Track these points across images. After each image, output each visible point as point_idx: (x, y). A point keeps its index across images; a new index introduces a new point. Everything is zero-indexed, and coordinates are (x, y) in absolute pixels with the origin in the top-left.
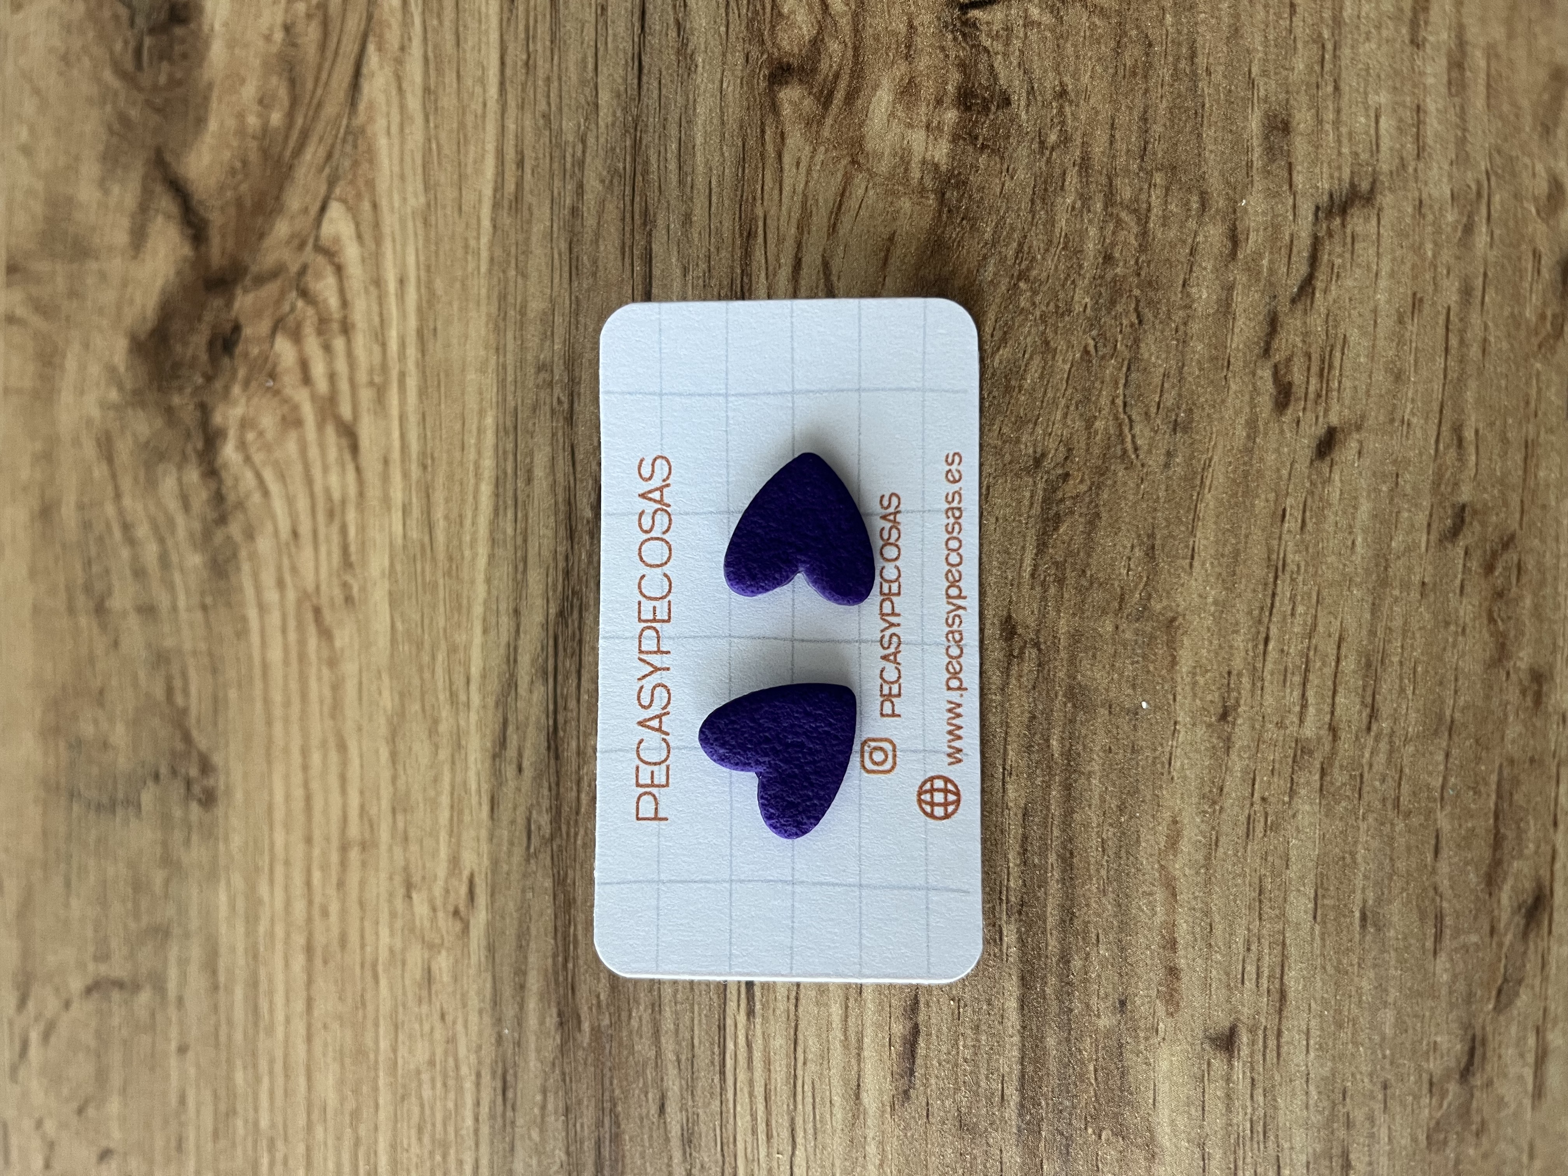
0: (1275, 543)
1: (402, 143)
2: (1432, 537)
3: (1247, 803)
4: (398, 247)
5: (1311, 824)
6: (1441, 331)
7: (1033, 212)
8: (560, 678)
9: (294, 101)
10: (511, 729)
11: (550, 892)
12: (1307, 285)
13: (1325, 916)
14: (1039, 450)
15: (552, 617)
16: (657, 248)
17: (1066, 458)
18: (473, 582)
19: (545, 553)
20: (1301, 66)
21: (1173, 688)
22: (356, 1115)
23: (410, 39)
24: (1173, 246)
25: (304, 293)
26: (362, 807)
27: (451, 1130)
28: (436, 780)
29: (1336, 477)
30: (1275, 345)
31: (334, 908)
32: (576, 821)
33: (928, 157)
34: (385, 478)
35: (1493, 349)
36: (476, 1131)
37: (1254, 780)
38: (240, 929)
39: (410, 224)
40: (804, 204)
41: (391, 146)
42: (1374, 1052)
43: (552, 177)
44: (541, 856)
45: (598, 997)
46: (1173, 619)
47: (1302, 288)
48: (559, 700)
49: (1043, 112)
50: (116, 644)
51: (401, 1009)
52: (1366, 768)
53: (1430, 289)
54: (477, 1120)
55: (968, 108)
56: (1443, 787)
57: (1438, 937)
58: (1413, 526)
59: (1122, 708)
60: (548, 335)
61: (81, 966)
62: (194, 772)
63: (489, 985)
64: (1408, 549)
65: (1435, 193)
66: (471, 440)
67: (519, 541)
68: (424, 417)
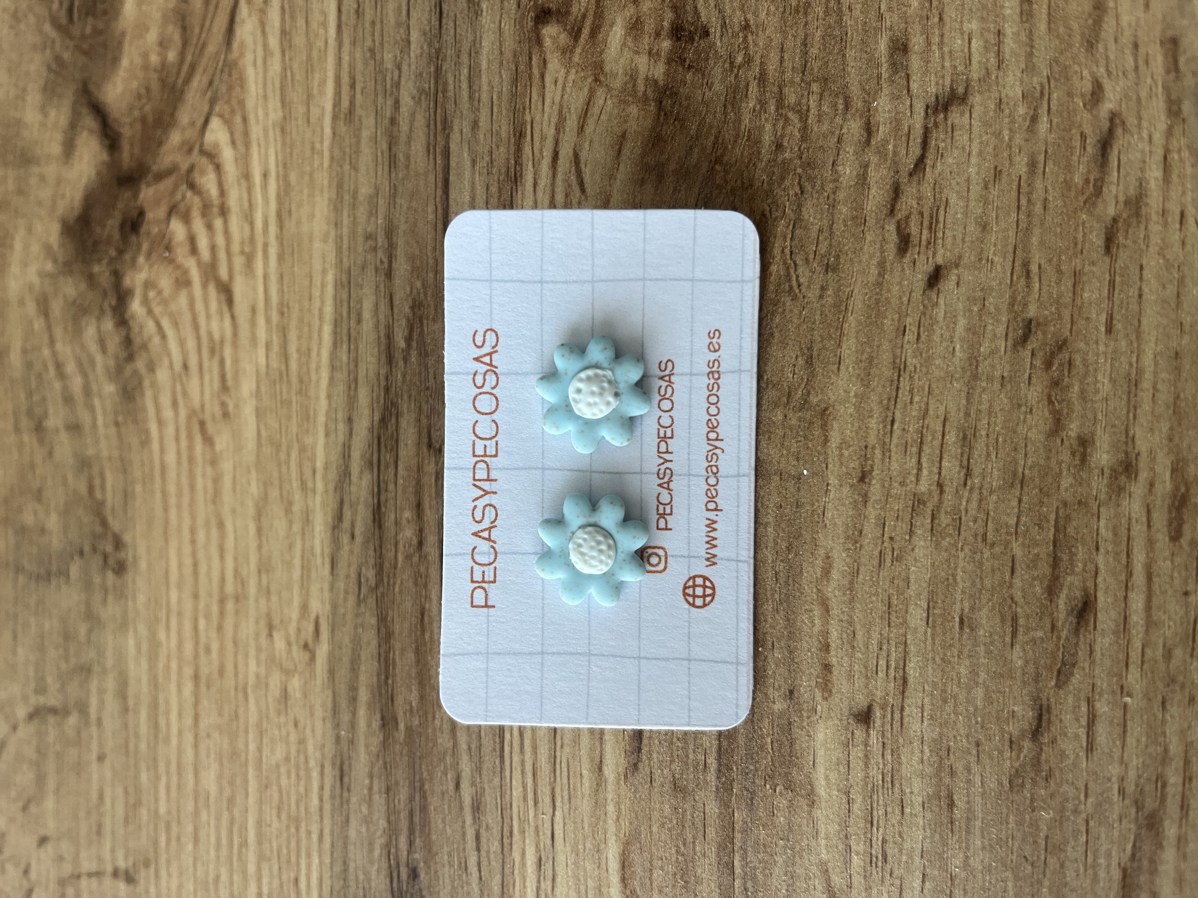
0: (899, 350)
1: (265, 71)
2: (1009, 343)
3: (879, 542)
4: (263, 151)
5: (925, 555)
6: (1014, 194)
7: (725, 113)
8: (382, 468)
9: (185, 44)
10: (346, 508)
11: (375, 628)
12: (920, 163)
13: (934, 621)
15: (376, 423)
16: (452, 146)
18: (317, 398)
19: (371, 374)
21: (826, 459)
22: (231, 801)
24: (825, 137)
25: (192, 186)
26: (236, 571)
27: (302, 809)
28: (291, 547)
29: (941, 302)
30: (898, 207)
31: (215, 647)
32: (395, 575)
33: (650, 76)
34: (253, 323)
35: (1051, 205)
36: (321, 809)
37: (884, 524)
38: (144, 664)
39: (271, 133)
40: (560, 112)
41: (257, 74)
42: (970, 720)
43: (376, 95)
44: (369, 601)
45: (411, 704)
46: (826, 409)
47: (916, 165)
48: (382, 484)
49: (732, 41)
50: (50, 454)
51: (265, 719)
52: (963, 513)
53: (1007, 163)
54: (321, 800)
55: (679, 39)
56: (1017, 524)
57: (1014, 634)
58: (995, 335)
59: (790, 475)
60: (373, 212)
61: (25, 699)
62: (109, 548)
63: (330, 699)
64: (992, 353)
65: (1011, 94)
66: (316, 293)
67: (352, 366)
68: (282, 277)
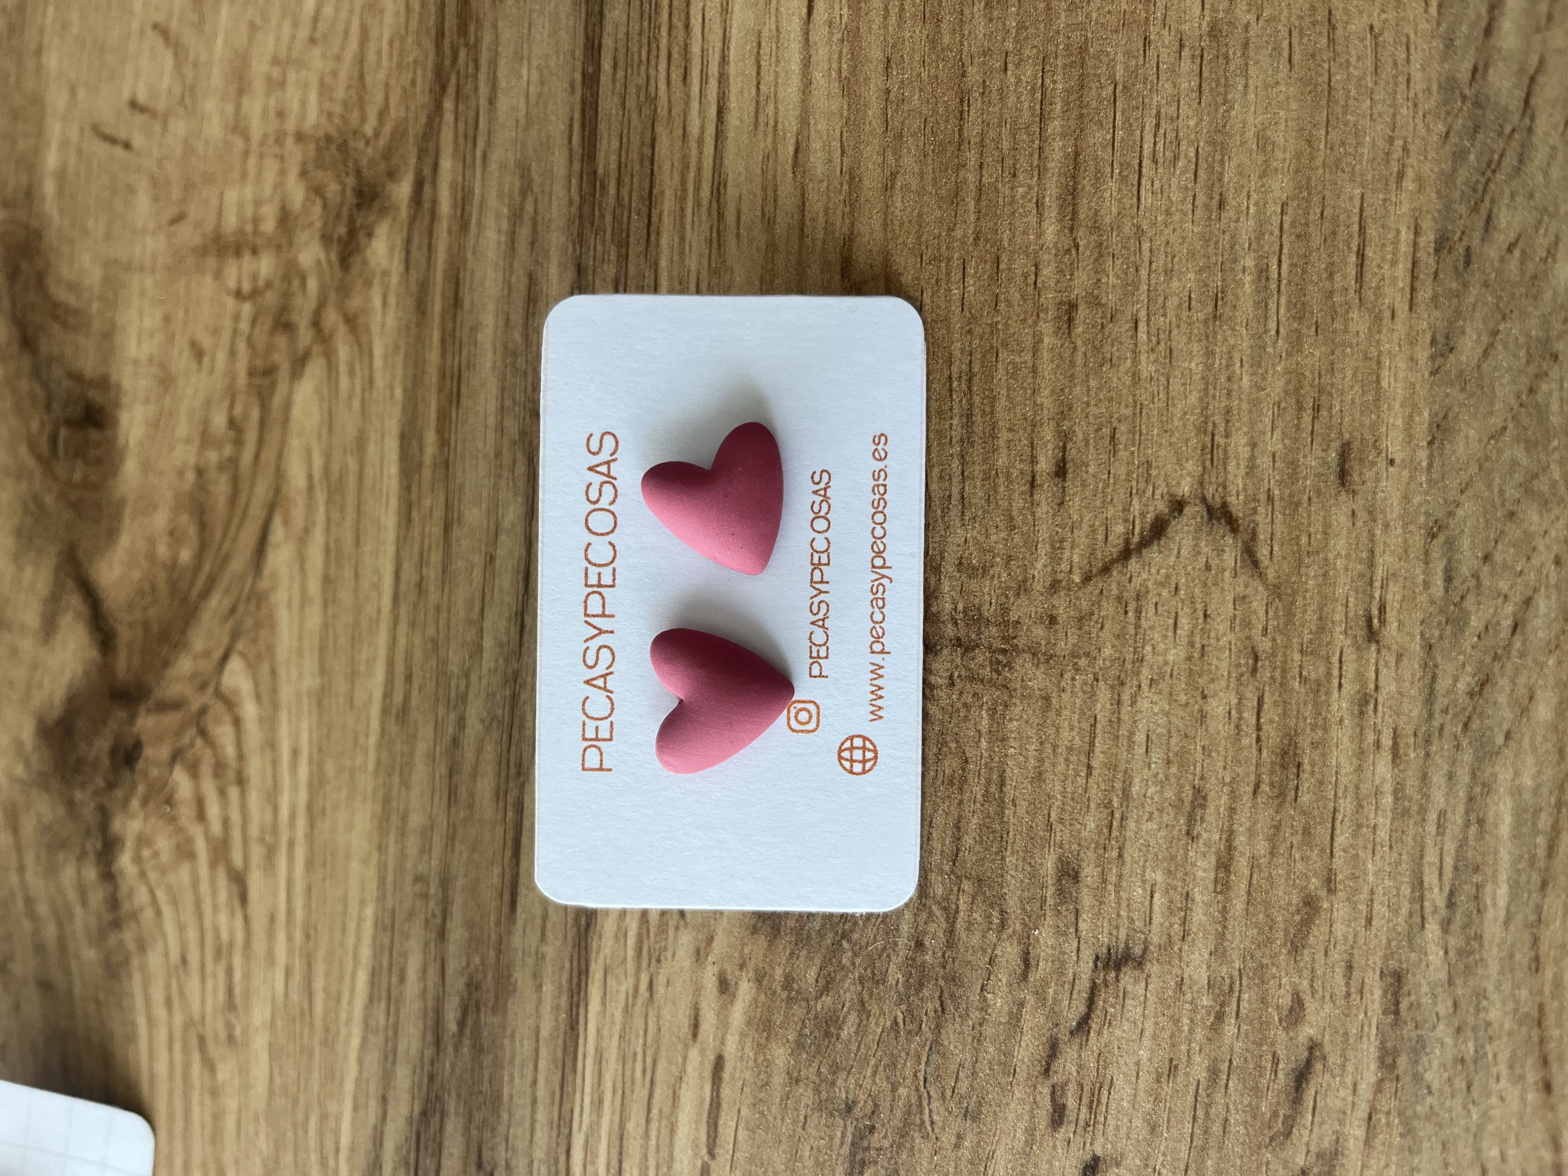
4: (294, 720)
6: (1190, 1099)
9: (203, 546)
12: (1083, 1024)
14: (851, 1097)
17: (873, 1112)
18: (346, 1058)
19: (414, 1050)
20: (1093, 825)
23: (314, 523)
24: (974, 952)
25: (203, 733)
30: (1053, 1068)
34: (271, 935)
35: (1232, 1129)
39: (305, 701)
41: (291, 620)
43: (437, 701)
47: (1079, 1024)
53: (1184, 1059)
60: (425, 850)
65: (1196, 977)
66: (352, 926)
67: (390, 1033)
68: (309, 889)
